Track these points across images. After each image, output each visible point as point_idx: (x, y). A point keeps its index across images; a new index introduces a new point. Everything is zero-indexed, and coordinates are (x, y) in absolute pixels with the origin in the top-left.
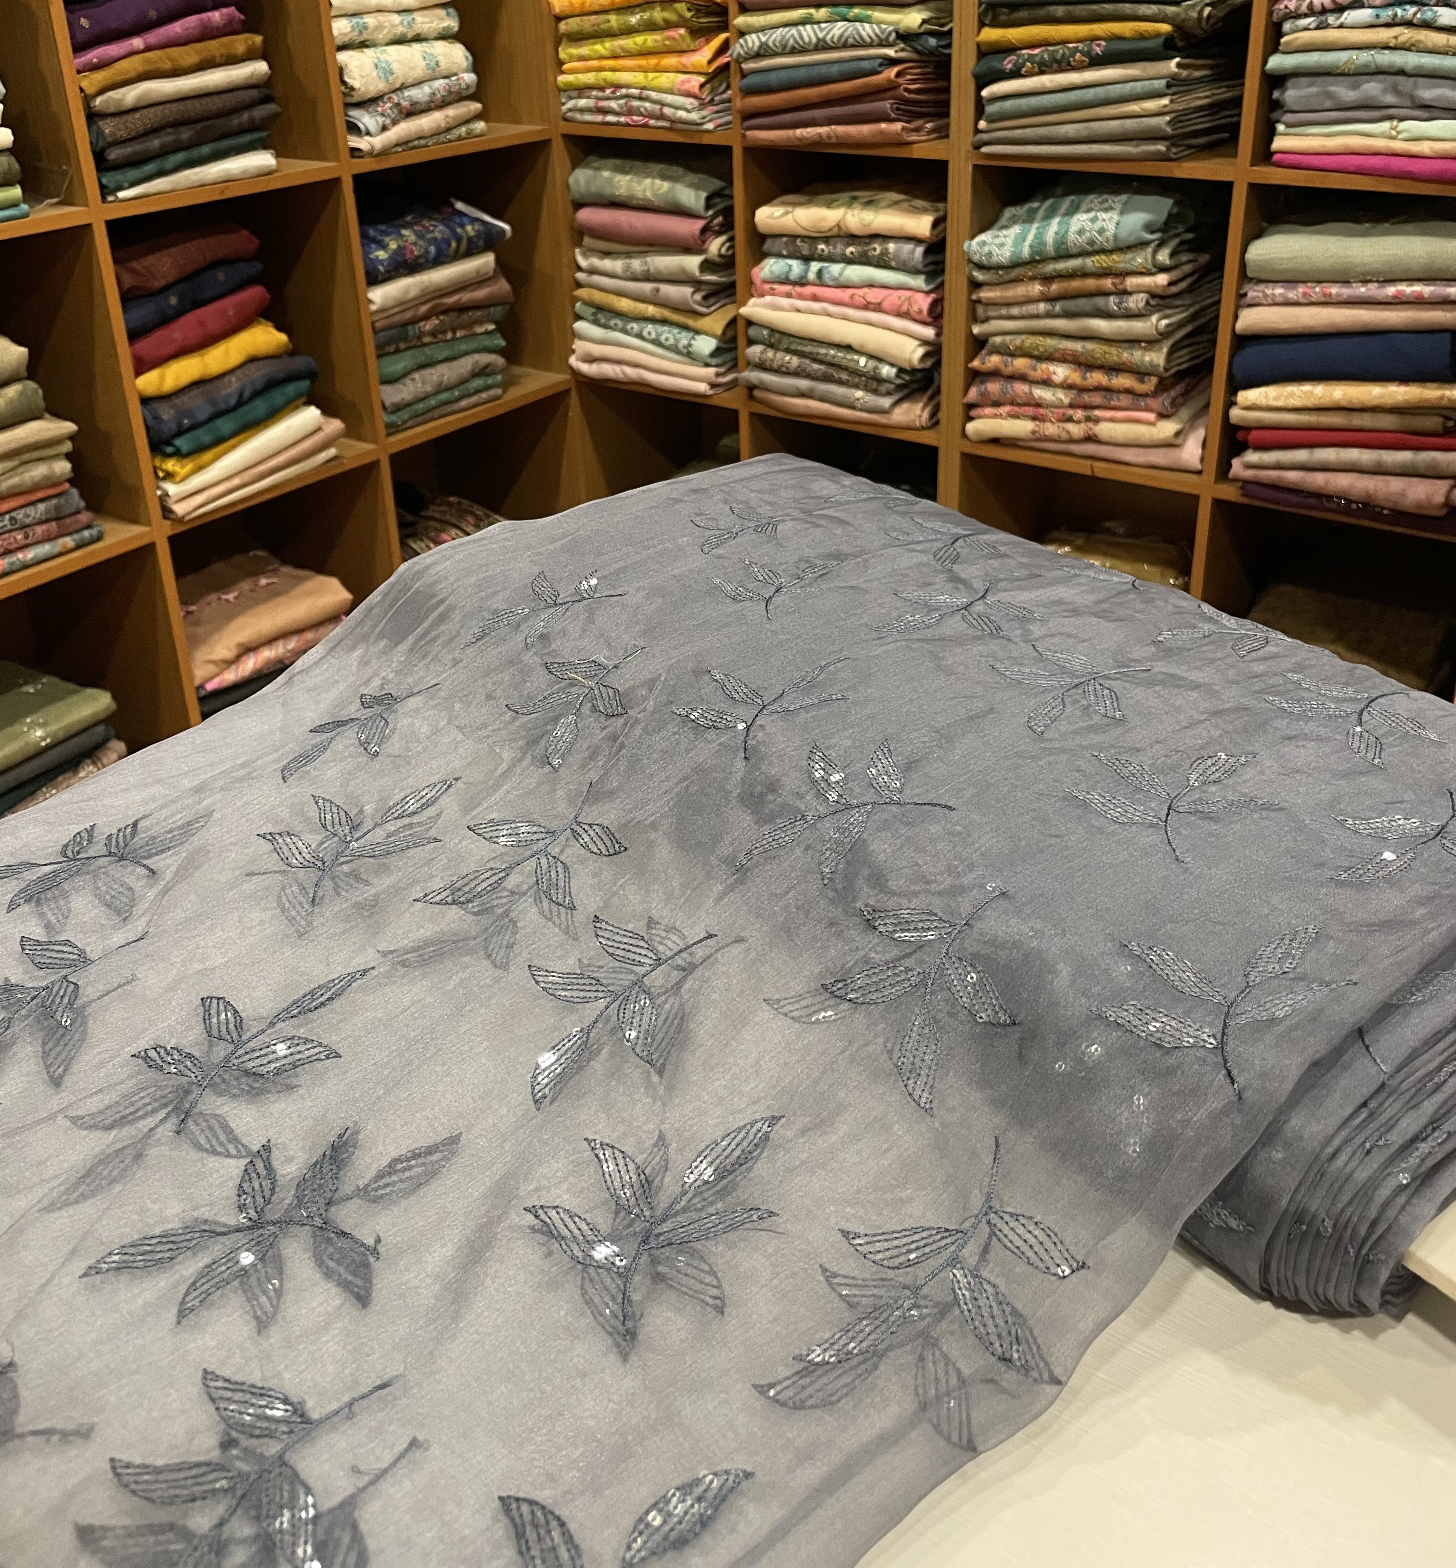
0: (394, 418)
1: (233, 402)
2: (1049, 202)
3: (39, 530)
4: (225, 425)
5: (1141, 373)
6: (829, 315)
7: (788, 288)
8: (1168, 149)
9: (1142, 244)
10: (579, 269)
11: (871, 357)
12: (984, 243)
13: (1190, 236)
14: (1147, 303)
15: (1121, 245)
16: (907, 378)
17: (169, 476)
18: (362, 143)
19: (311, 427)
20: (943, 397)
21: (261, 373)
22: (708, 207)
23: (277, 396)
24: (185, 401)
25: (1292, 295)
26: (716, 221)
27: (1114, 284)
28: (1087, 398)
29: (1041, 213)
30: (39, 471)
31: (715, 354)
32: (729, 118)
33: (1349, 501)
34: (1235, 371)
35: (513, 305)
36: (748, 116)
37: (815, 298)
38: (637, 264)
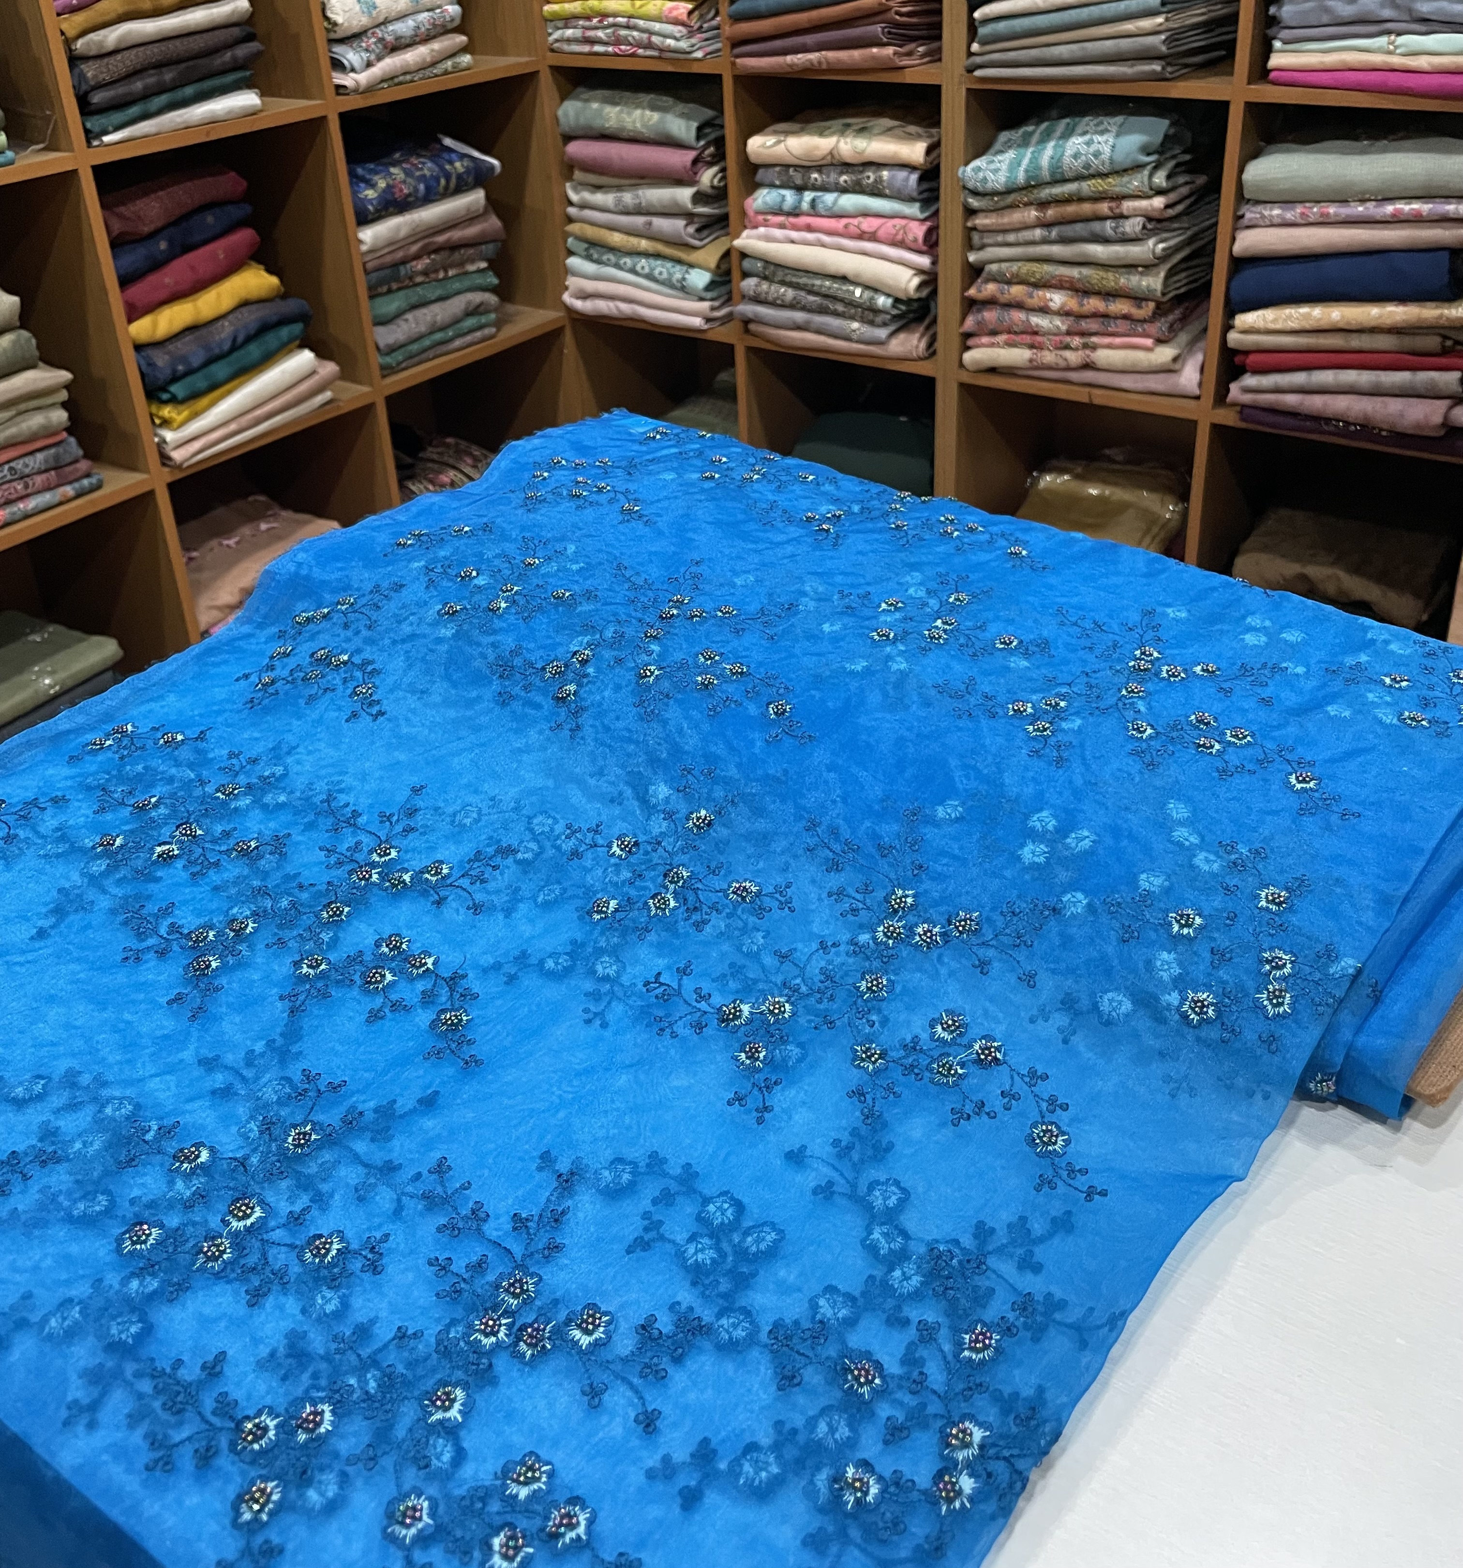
0: (388, 360)
1: (227, 346)
2: (1045, 125)
3: (39, 480)
4: (220, 370)
5: (1138, 299)
6: (823, 245)
7: (781, 219)
8: (1163, 68)
9: (1140, 167)
10: (571, 203)
11: (866, 287)
12: (979, 169)
13: (1187, 157)
14: (1144, 227)
15: (1117, 168)
16: (903, 308)
17: (166, 423)
18: (347, 80)
19: (306, 370)
20: (940, 328)
21: (253, 317)
22: (698, 138)
23: (271, 340)
24: (181, 347)
25: (1289, 216)
26: (707, 152)
27: (1111, 209)
28: (1085, 325)
29: (1036, 138)
30: (35, 421)
31: (709, 287)
32: (719, 45)
33: (1347, 423)
34: (1232, 293)
35: (504, 242)
36: (737, 43)
37: (809, 229)
38: (628, 198)
